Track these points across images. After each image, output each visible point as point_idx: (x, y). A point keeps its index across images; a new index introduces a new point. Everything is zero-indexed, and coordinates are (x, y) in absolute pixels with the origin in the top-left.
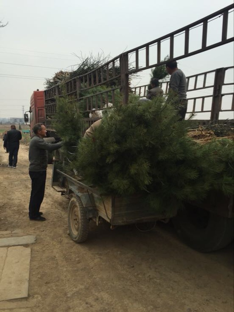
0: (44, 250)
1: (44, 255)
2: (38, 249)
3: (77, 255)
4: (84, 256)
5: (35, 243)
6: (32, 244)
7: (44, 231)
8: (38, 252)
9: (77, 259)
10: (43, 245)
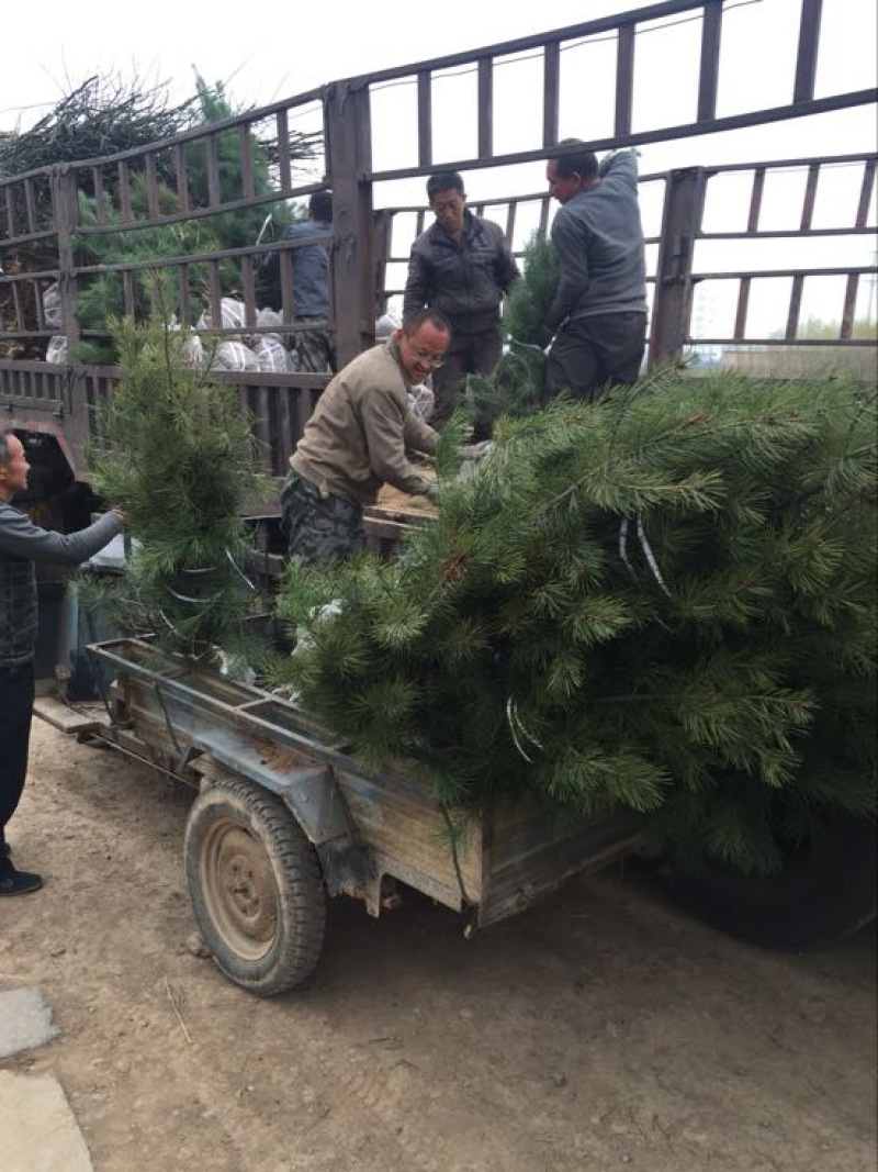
0: (126, 1074)
1: (138, 1103)
2: (90, 1068)
3: (294, 1069)
4: (328, 1064)
5: (57, 1038)
6: (48, 1044)
7: (63, 952)
8: (96, 1089)
9: (309, 1095)
10: (101, 1037)
